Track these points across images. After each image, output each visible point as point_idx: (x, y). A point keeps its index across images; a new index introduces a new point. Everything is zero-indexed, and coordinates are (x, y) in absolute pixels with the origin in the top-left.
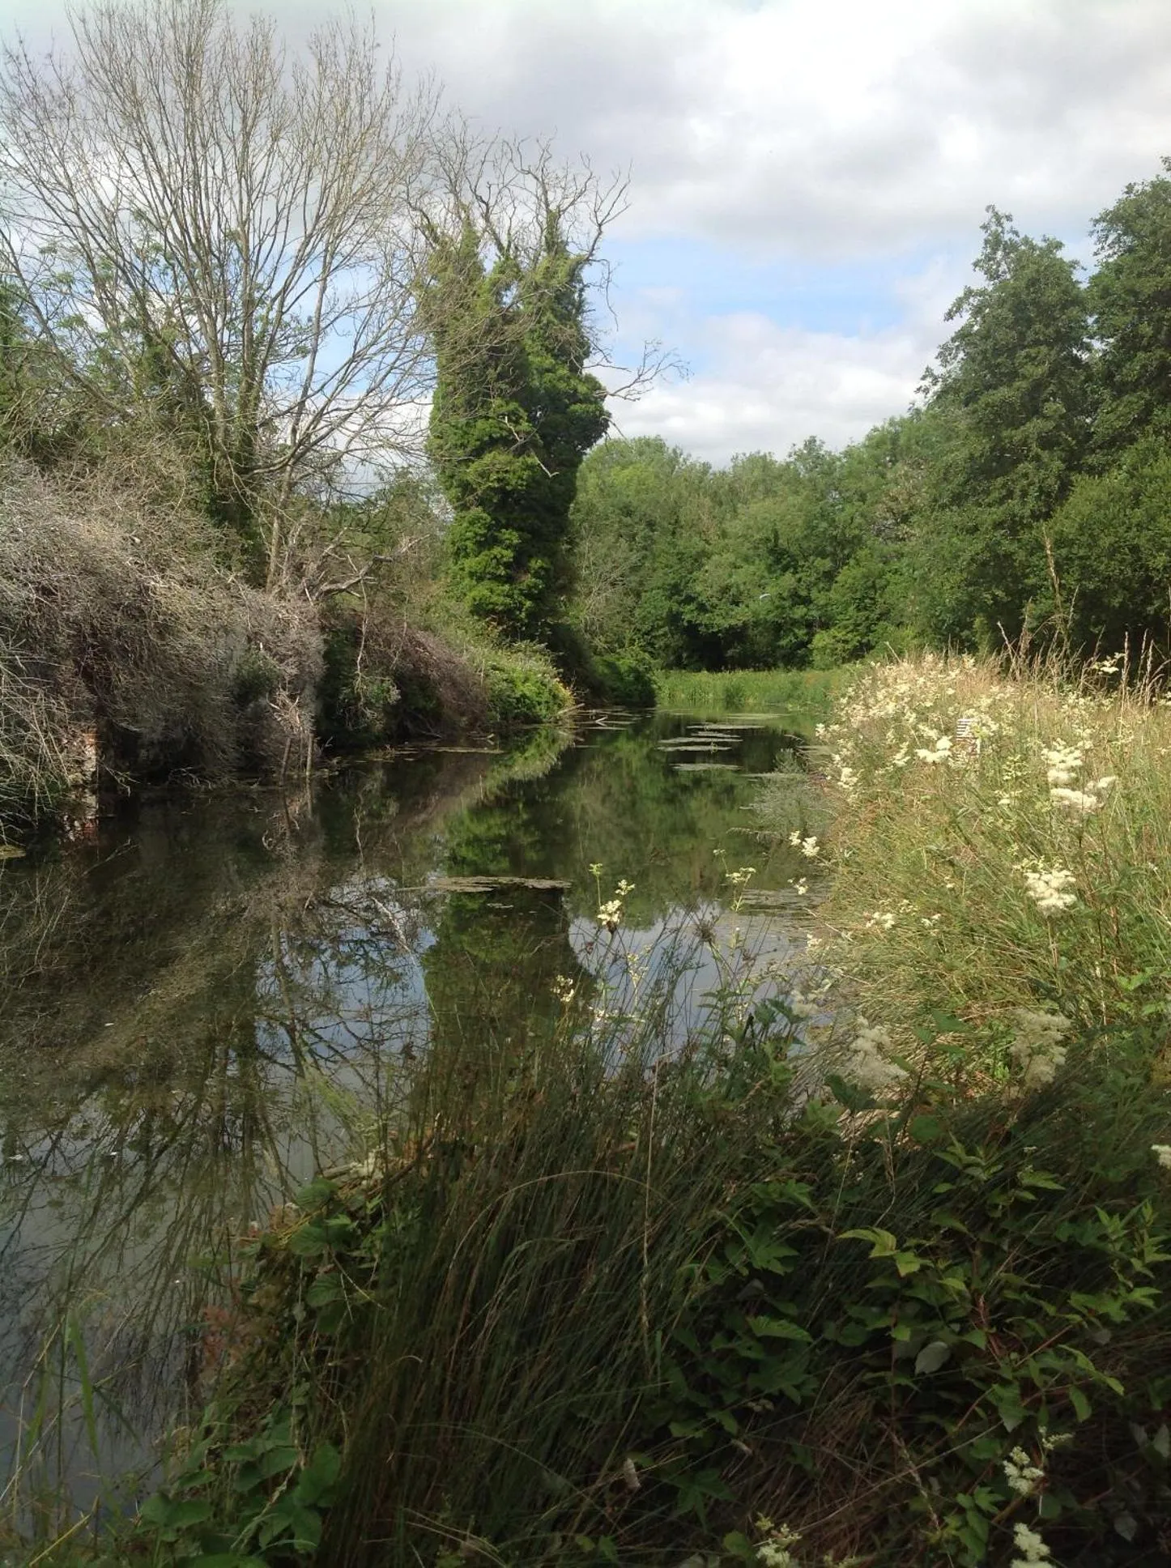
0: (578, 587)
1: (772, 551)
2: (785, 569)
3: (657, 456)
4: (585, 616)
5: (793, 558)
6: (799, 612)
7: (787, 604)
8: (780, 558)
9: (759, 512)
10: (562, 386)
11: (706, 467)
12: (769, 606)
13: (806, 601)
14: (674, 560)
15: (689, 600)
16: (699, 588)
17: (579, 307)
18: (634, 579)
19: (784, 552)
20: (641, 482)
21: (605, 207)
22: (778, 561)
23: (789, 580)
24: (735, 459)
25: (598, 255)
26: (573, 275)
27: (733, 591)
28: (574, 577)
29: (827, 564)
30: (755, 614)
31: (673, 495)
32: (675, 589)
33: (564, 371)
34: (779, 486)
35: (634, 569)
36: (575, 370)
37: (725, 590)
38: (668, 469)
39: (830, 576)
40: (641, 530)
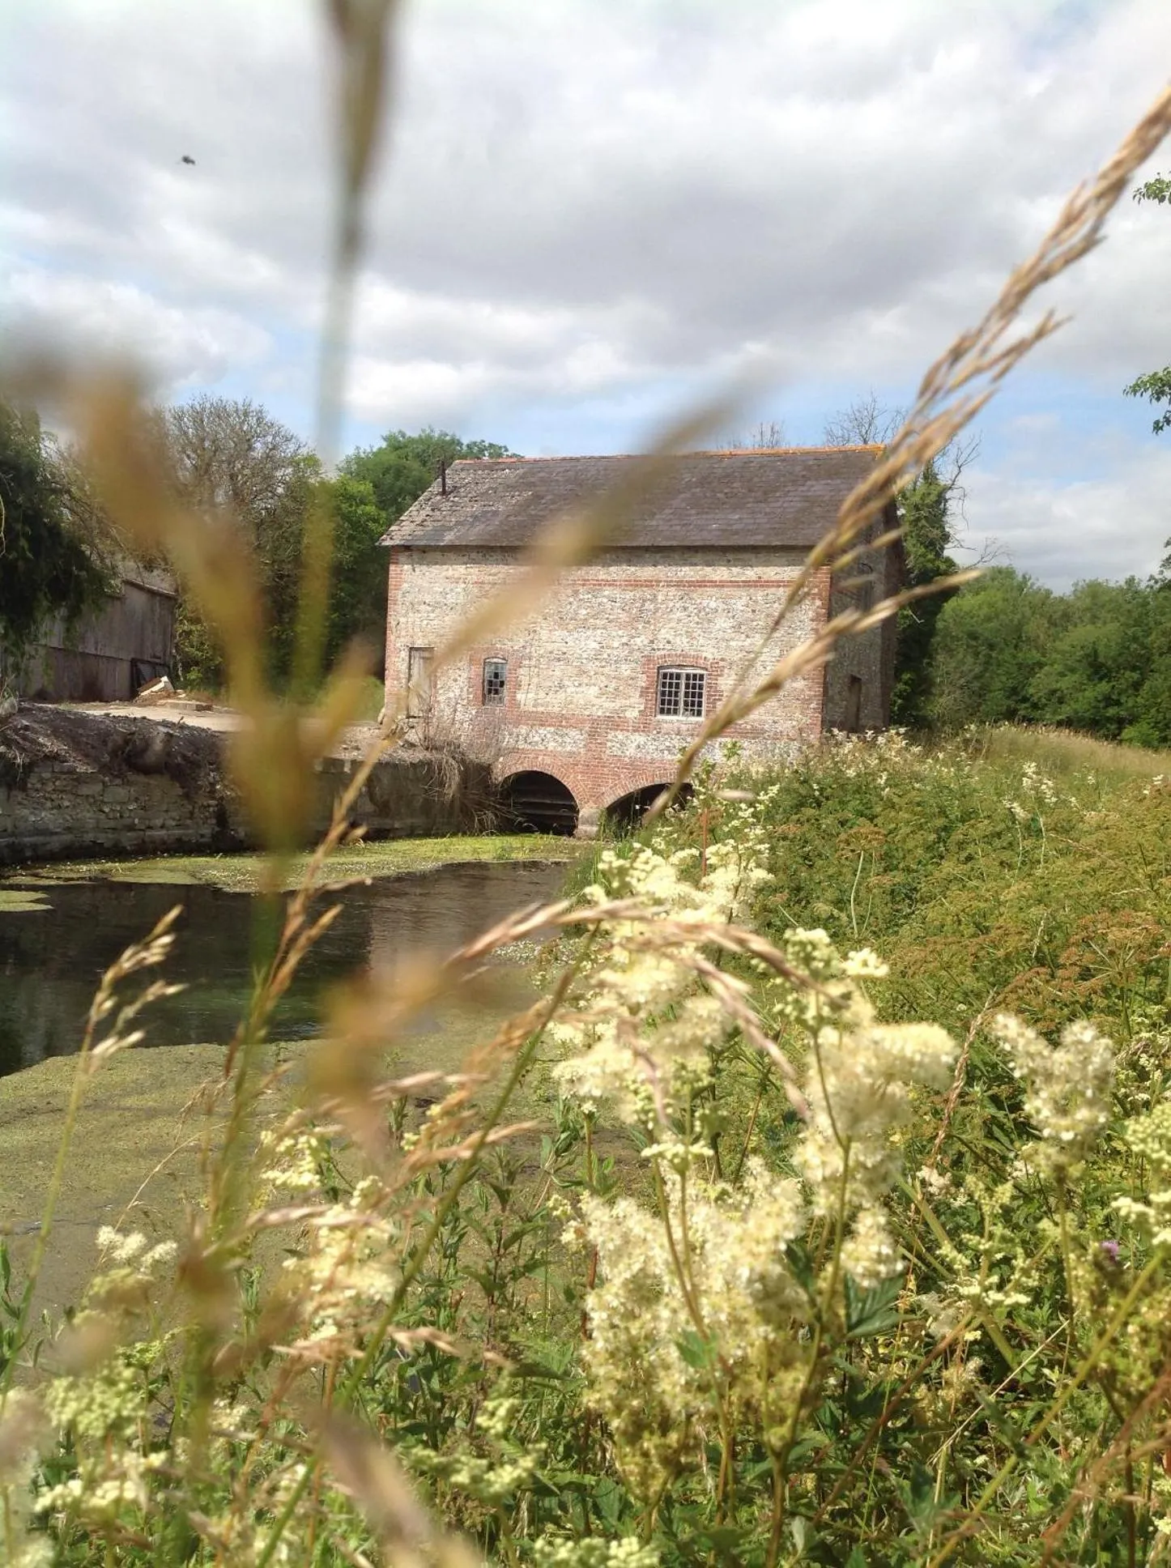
0: (934, 690)
1: (1091, 665)
2: (1101, 679)
3: (1008, 582)
4: (938, 710)
5: (1109, 670)
6: (1111, 711)
7: (1102, 705)
8: (1097, 669)
9: (1083, 634)
10: (930, 565)
11: (1048, 593)
12: (1086, 707)
13: (1118, 703)
14: (1014, 669)
15: (1025, 700)
16: (1031, 690)
17: (944, 512)
18: (976, 685)
19: (1102, 665)
20: (991, 605)
21: (964, 456)
22: (1096, 672)
23: (1104, 687)
24: (1076, 584)
25: (958, 483)
26: (941, 499)
27: (1058, 694)
28: (932, 684)
29: (1136, 676)
30: (1076, 712)
31: (1019, 616)
32: (1014, 691)
33: (931, 556)
34: (1103, 614)
35: (977, 678)
36: (938, 555)
37: (1053, 692)
38: (1015, 594)
39: (1137, 686)
40: (983, 649)
